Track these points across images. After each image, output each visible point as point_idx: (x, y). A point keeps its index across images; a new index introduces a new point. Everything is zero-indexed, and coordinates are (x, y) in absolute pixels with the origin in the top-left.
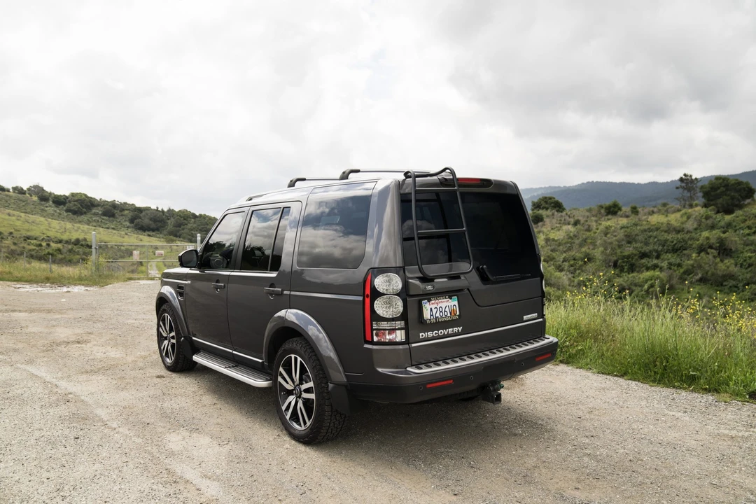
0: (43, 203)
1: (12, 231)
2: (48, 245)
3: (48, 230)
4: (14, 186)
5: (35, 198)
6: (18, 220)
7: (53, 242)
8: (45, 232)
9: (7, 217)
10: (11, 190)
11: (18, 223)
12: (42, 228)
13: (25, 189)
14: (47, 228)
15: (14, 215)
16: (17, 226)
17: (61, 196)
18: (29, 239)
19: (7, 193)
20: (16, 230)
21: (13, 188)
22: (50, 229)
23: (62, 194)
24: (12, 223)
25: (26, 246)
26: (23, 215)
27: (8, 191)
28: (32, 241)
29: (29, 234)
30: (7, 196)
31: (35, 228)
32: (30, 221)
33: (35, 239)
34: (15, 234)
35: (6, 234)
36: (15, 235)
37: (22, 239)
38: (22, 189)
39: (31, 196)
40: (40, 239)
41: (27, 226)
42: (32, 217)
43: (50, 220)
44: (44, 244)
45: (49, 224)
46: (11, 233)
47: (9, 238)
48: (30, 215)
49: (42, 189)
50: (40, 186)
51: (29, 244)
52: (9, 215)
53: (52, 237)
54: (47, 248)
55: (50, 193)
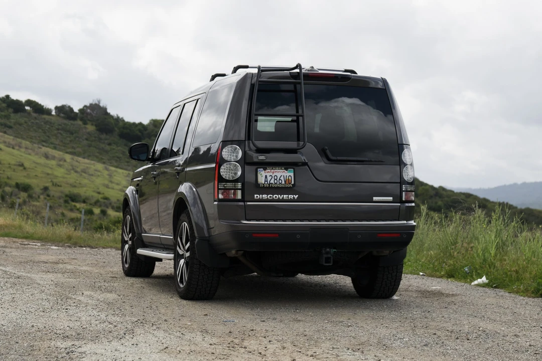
0: (103, 136)
1: (48, 185)
2: (104, 213)
3: (107, 187)
4: (59, 105)
5: (91, 128)
6: (60, 166)
7: (113, 208)
8: (102, 189)
9: (43, 161)
10: (53, 113)
11: (60, 172)
12: (99, 181)
13: (76, 110)
14: (106, 182)
15: (54, 158)
16: (56, 177)
17: (134, 124)
18: (73, 201)
19: (45, 116)
20: (55, 185)
21: (56, 108)
22: (110, 185)
23: (137, 122)
24: (49, 171)
25: (66, 212)
26: (68, 157)
27: (48, 112)
28: (78, 205)
29: (75, 191)
30: (46, 122)
31: (85, 181)
32: (79, 170)
33: (84, 202)
34: (54, 191)
35: (38, 190)
36: (52, 193)
37: (62, 201)
38: (71, 110)
39: (85, 123)
40: (93, 201)
41: (73, 177)
42: (84, 162)
43: (113, 169)
44: (97, 211)
45: (110, 176)
46: (46, 189)
47: (42, 197)
48: (80, 159)
49: (104, 110)
50: (101, 105)
51: (71, 210)
52: (47, 156)
53: (113, 200)
54: (100, 219)
55: (118, 120)
